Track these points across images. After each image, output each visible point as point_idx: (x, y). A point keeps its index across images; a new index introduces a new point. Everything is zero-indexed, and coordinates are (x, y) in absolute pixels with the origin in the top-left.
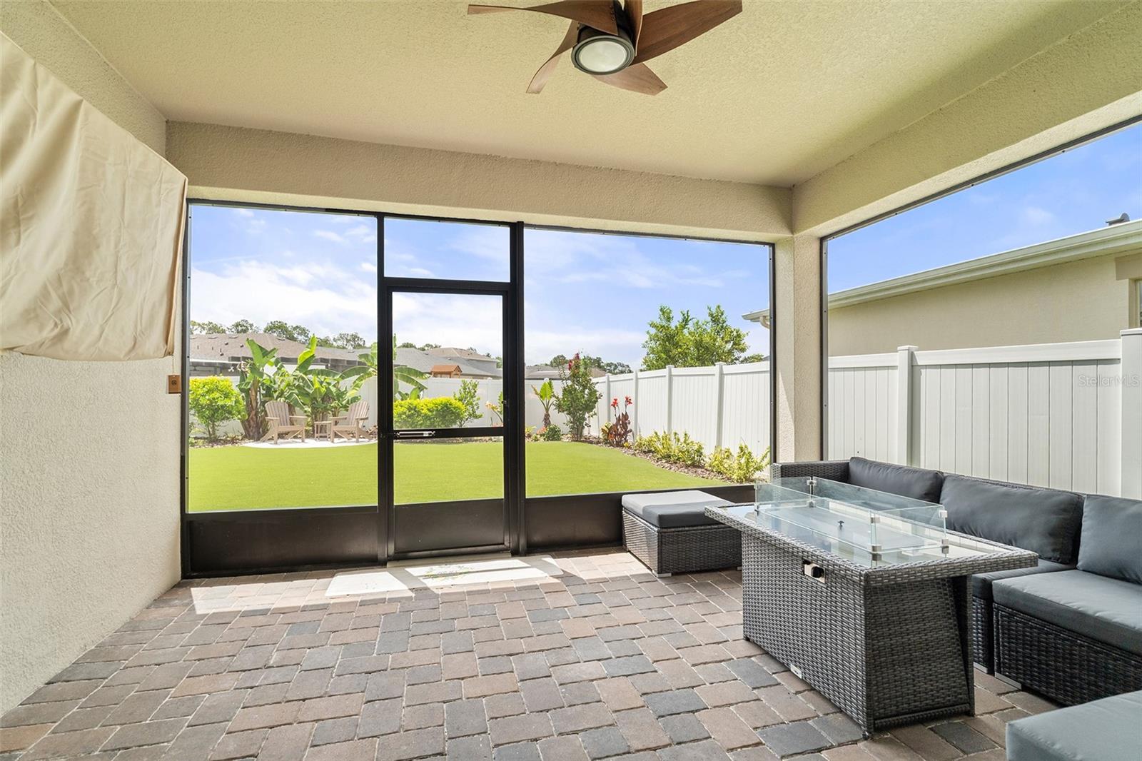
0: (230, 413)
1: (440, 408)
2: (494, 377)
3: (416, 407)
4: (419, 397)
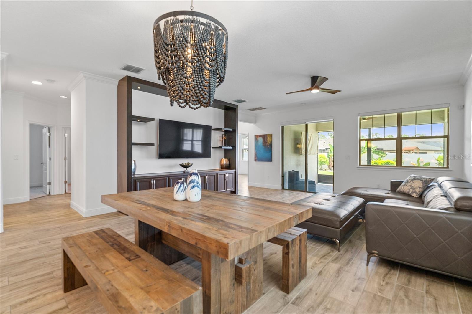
0: (325, 163)
1: (385, 163)
2: (436, 151)
3: (377, 163)
4: (381, 160)
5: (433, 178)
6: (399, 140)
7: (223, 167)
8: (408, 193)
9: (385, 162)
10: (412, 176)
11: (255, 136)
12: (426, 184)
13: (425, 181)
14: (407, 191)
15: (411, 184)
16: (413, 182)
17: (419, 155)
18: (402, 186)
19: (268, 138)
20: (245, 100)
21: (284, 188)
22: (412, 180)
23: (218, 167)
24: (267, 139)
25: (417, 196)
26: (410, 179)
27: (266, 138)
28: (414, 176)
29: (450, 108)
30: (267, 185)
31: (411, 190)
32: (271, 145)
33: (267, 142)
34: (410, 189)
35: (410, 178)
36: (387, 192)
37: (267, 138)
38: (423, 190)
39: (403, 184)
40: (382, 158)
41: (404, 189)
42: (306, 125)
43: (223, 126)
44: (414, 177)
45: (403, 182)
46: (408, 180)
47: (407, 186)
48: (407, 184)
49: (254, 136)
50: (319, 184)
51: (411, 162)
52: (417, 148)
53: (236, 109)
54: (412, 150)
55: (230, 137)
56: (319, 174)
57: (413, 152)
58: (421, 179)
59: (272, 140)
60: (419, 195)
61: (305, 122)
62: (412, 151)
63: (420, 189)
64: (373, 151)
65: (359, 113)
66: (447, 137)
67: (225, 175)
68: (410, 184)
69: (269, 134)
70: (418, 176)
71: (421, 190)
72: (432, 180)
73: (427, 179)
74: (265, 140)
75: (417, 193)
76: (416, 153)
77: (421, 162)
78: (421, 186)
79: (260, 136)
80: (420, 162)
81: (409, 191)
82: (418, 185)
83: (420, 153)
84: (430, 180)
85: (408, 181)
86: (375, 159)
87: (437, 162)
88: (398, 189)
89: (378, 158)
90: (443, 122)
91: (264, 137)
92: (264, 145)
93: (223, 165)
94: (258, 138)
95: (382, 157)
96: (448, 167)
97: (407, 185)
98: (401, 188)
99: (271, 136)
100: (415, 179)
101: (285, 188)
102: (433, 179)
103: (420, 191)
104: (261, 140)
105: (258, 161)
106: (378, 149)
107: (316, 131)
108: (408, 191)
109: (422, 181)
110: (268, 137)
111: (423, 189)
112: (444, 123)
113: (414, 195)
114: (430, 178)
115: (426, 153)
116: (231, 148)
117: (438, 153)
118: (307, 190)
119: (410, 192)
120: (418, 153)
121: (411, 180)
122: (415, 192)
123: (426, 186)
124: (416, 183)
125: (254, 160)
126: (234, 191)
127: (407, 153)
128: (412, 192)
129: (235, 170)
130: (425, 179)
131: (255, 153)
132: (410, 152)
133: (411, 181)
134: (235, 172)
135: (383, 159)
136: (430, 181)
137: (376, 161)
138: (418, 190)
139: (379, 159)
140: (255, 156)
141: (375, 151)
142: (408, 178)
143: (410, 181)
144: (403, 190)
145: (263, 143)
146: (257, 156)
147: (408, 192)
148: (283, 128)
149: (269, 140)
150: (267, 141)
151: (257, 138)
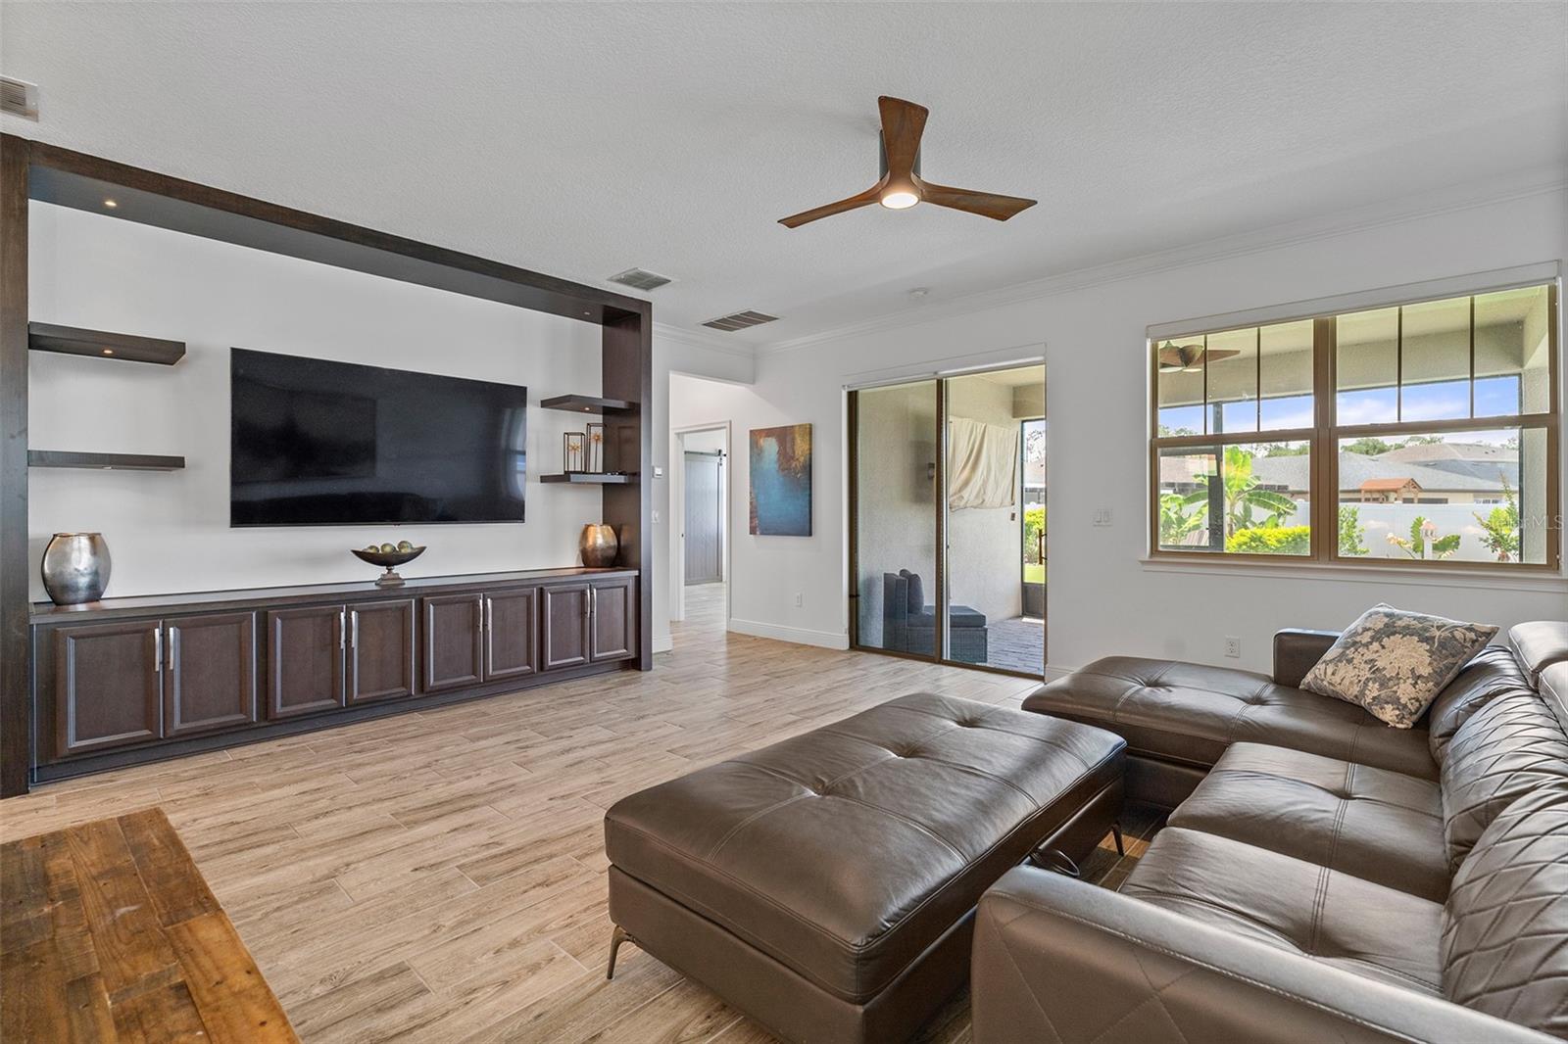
4: (1277, 525)
5: (1488, 626)
6: (1324, 441)
7: (590, 560)
8: (1356, 702)
9: (1290, 533)
10: (1377, 613)
11: (751, 431)
12: (1451, 660)
13: (1443, 645)
14: (1351, 692)
15: (1375, 656)
16: (1383, 647)
17: (1418, 510)
18: (1327, 663)
19: (798, 440)
20: (666, 277)
21: (857, 643)
22: (1378, 636)
23: (569, 560)
24: (793, 444)
25: (1401, 719)
26: (1366, 630)
27: (788, 439)
28: (1387, 615)
29: (1560, 283)
30: (796, 631)
31: (1373, 691)
32: (808, 469)
33: (793, 458)
34: (1366, 684)
35: (1368, 625)
36: (1255, 687)
37: (793, 440)
38: (1436, 690)
39: (1331, 654)
40: (1281, 520)
41: (1337, 679)
42: (940, 383)
43: (596, 391)
44: (1386, 620)
45: (1334, 639)
46: (1356, 634)
47: (1351, 667)
48: (1350, 653)
49: (748, 433)
50: (1025, 619)
51: (1390, 535)
52: (1413, 484)
53: (638, 316)
54: (1395, 491)
55: (627, 433)
56: (1026, 580)
57: (1396, 499)
58: (1426, 630)
59: (811, 449)
60: (1415, 718)
61: (936, 373)
62: (1392, 496)
63: (1421, 685)
64: (1250, 495)
65: (1148, 326)
66: (1549, 421)
67: (583, 593)
68: (1369, 656)
69: (800, 426)
70: (1407, 614)
71: (1425, 690)
72: (1483, 638)
73: (1458, 635)
74: (785, 448)
75: (1405, 706)
76: (1406, 501)
77: (1426, 535)
78: (1425, 671)
79: (769, 432)
80: (1422, 535)
81: (1362, 693)
82: (1406, 665)
83: (1421, 501)
84: (1472, 635)
85: (1358, 639)
86: (1254, 524)
87: (1485, 533)
88: (1309, 677)
89: (1265, 520)
90: (1518, 370)
91: (783, 434)
92: (783, 470)
93: (594, 549)
94: (762, 442)
95: (1280, 515)
96: (1553, 564)
97: (1350, 661)
98: (1322, 674)
99: (809, 430)
100: (1391, 628)
101: (862, 643)
102: (1489, 635)
103: (1420, 696)
104: (771, 446)
105: (762, 534)
106: (1268, 487)
107: (1015, 416)
108: (1355, 690)
109: (1429, 640)
110: (797, 436)
111: (1437, 684)
112: (1520, 375)
113: (1388, 714)
114: (1470, 629)
115: (1446, 501)
116: (621, 479)
117: (1488, 502)
118: (947, 656)
119: (1369, 700)
120: (1416, 501)
121: (1370, 633)
122: (1395, 701)
123: (1449, 668)
124: (1398, 652)
125: (748, 532)
126: (632, 660)
127: (1375, 500)
128: (1374, 698)
129: (636, 573)
130: (1447, 634)
131: (751, 503)
132: (1387, 497)
133: (1373, 639)
134: (638, 579)
135: (1283, 523)
136: (1474, 642)
137: (1259, 532)
138: (1406, 692)
139: (1270, 525)
140: (751, 513)
141: (1255, 495)
142: (1356, 624)
143: (1366, 638)
144: (1330, 683)
145: (779, 460)
146: (760, 512)
147: (1356, 696)
148: (853, 397)
149: (801, 447)
150: (794, 452)
151: (757, 443)
